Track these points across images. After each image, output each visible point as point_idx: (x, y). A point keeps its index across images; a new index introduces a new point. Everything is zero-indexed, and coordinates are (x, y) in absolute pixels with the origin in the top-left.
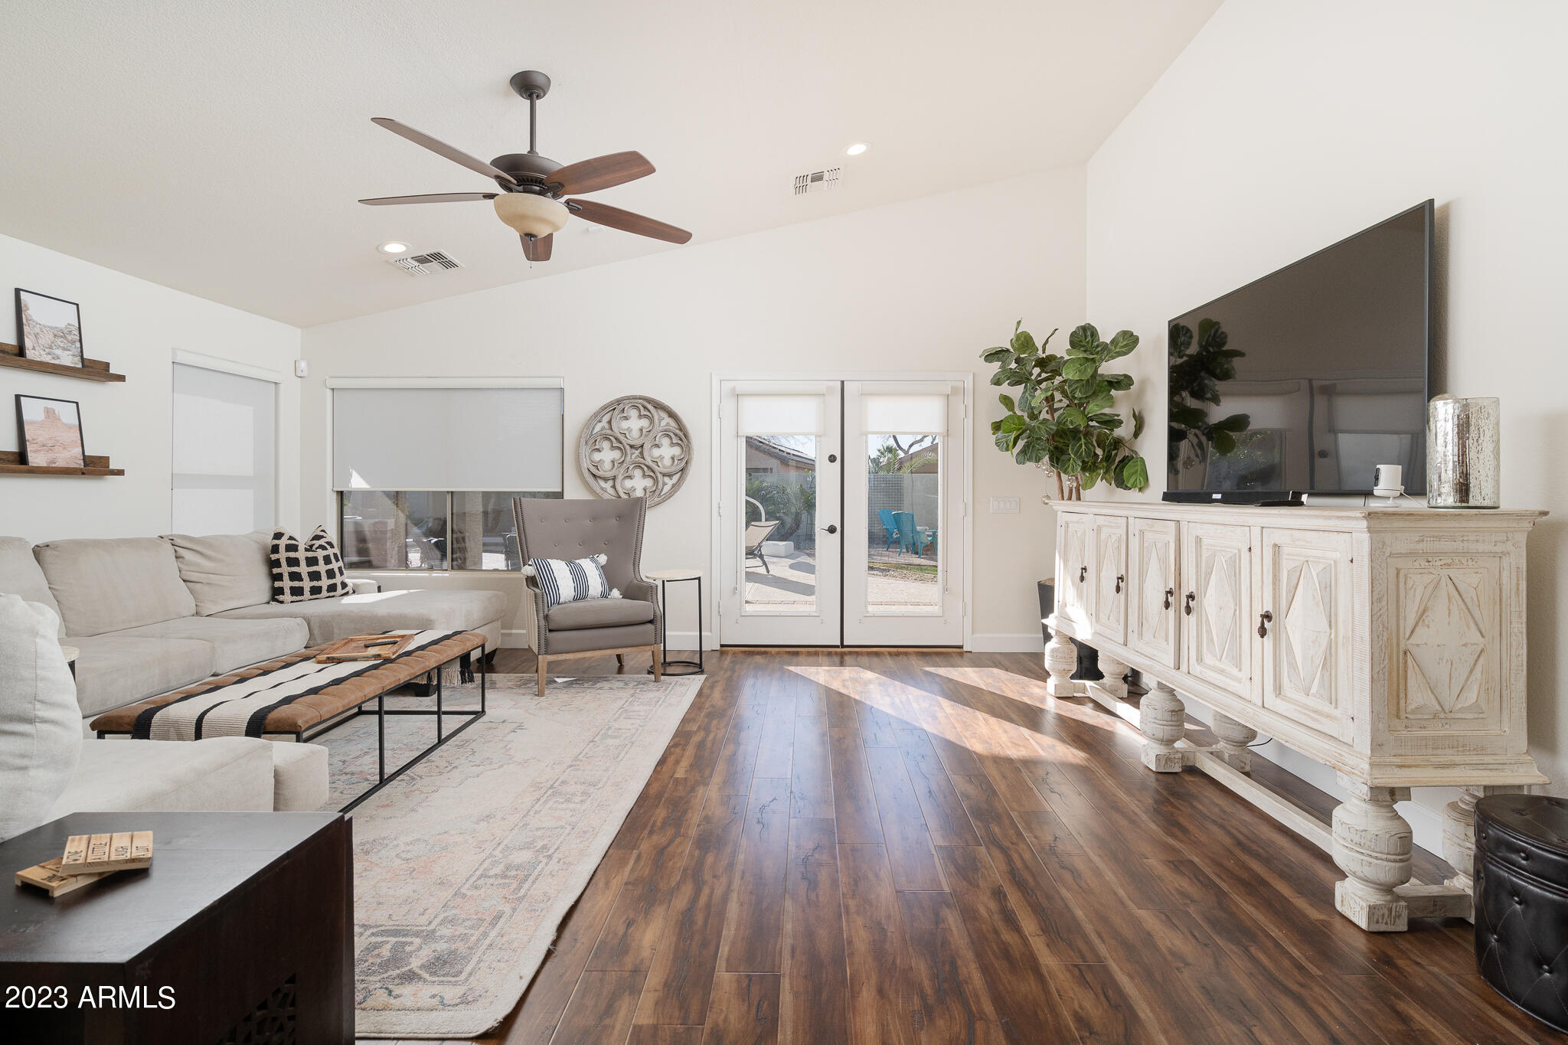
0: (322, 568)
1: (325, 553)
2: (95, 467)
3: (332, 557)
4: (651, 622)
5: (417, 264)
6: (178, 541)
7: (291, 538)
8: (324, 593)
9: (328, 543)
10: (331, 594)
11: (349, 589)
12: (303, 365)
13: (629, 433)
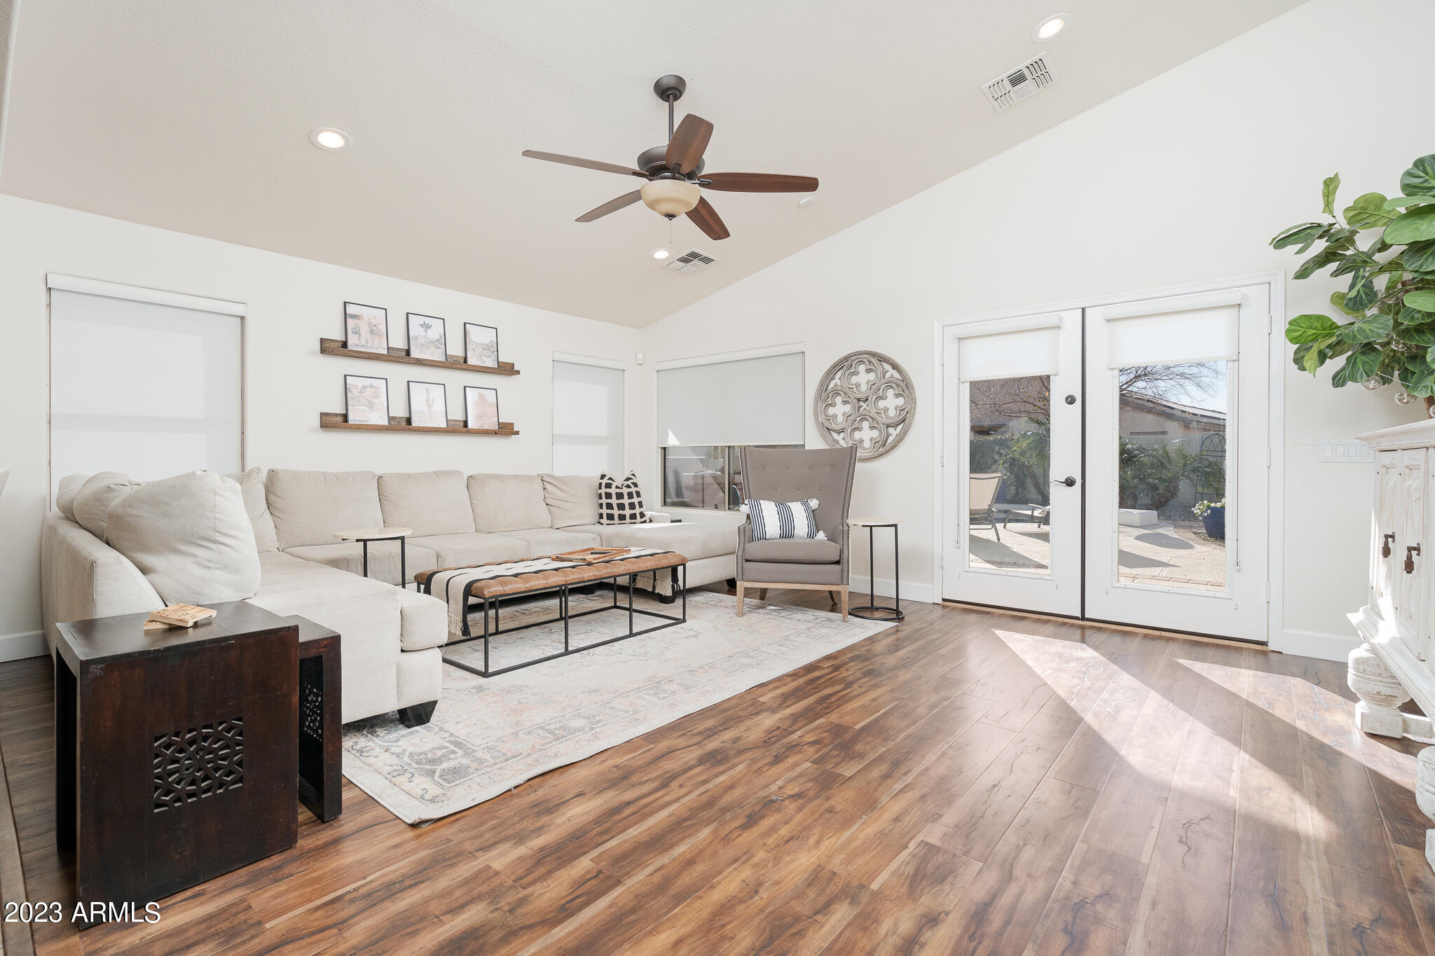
0: (626, 501)
1: (629, 490)
2: (506, 430)
3: (634, 494)
4: (838, 562)
5: (684, 264)
6: (545, 478)
7: (610, 479)
8: (628, 520)
9: (633, 484)
10: (633, 521)
11: (646, 518)
12: (640, 356)
13: (856, 387)
